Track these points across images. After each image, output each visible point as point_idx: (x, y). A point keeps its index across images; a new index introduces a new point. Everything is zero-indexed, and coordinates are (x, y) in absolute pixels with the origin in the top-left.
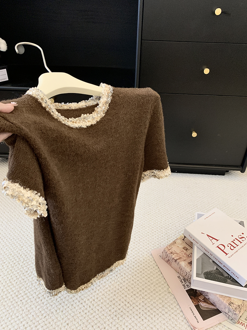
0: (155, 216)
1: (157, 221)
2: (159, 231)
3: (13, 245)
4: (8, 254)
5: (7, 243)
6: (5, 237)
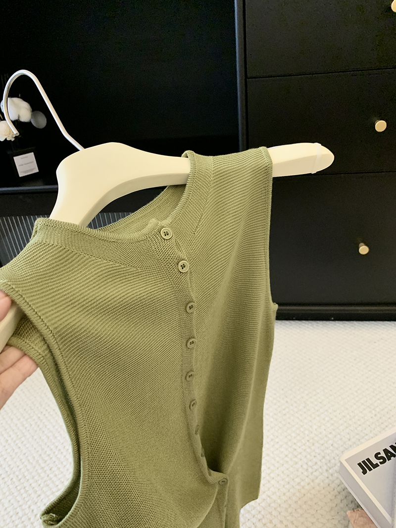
0: (298, 418)
1: (302, 429)
2: (308, 450)
3: (22, 491)
4: (11, 513)
5: (11, 486)
6: (9, 473)
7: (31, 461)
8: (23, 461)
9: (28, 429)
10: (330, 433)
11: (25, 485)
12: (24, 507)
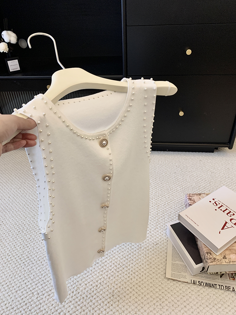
7: (22, 205)
8: (18, 205)
9: (19, 193)
10: (160, 195)
11: (19, 214)
12: (19, 222)
